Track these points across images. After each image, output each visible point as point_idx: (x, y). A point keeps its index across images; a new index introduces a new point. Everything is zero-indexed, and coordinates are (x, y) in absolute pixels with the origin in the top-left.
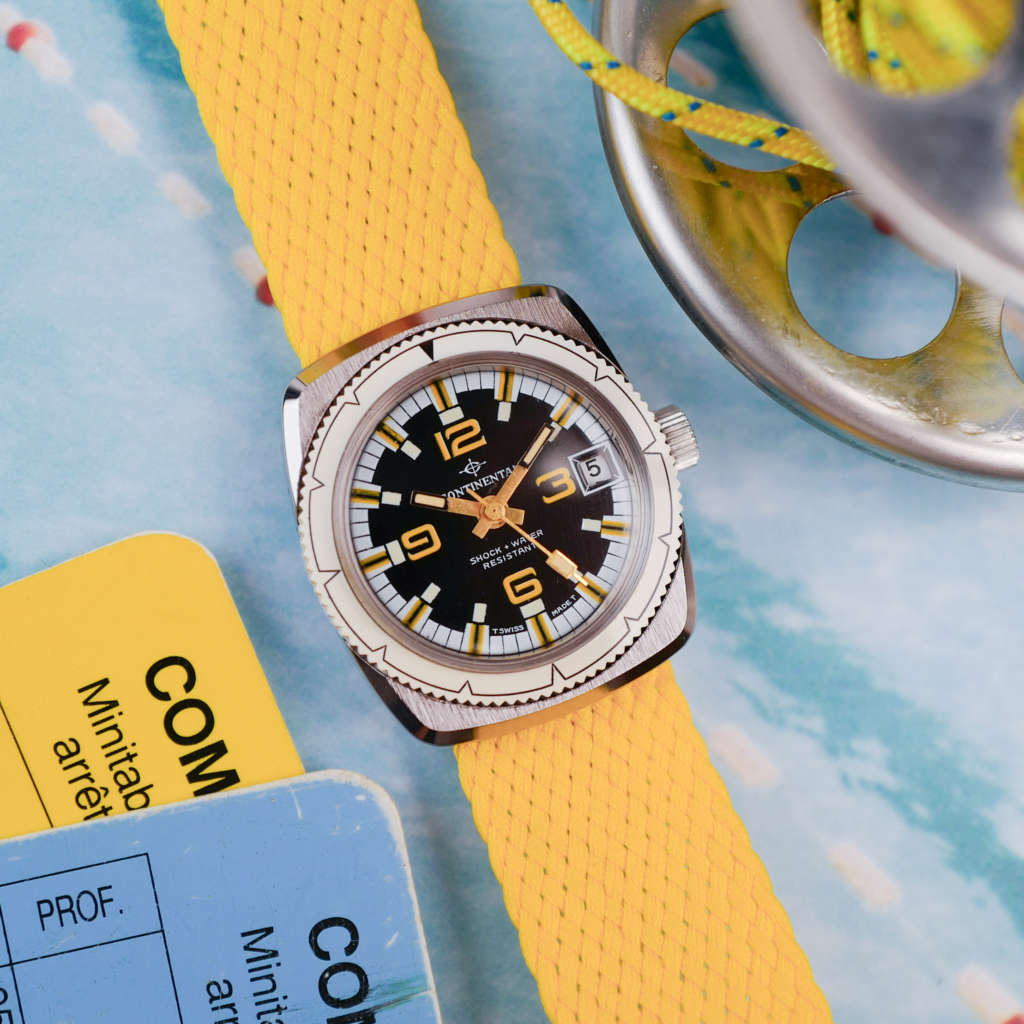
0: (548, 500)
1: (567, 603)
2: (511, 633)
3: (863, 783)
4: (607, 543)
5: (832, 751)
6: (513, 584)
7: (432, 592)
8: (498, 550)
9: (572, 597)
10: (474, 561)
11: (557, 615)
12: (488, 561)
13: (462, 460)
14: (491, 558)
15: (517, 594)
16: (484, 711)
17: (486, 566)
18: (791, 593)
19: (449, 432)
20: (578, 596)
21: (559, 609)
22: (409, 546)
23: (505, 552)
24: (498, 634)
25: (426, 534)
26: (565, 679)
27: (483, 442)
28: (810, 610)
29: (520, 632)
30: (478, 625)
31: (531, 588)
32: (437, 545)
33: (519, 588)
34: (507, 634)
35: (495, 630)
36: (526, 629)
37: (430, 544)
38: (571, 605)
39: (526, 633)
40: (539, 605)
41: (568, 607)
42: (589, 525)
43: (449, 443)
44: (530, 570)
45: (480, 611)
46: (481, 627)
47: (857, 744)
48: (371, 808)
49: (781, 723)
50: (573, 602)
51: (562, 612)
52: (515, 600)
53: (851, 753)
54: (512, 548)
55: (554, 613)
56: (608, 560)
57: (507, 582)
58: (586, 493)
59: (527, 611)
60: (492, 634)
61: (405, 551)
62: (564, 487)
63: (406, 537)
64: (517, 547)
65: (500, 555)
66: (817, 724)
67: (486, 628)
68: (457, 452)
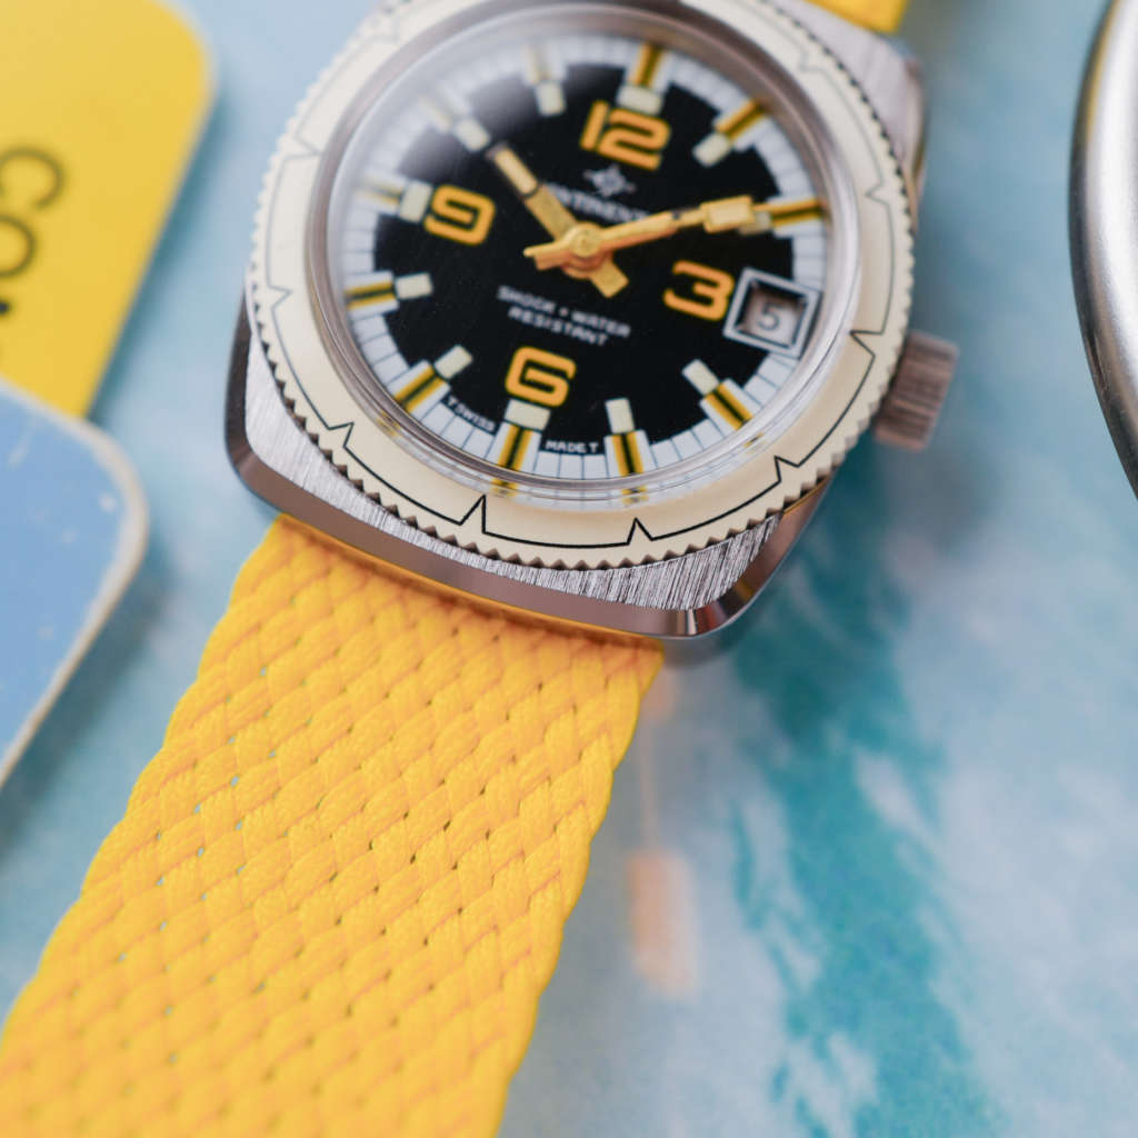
0: (672, 300)
1: (580, 447)
2: (471, 421)
3: (802, 1108)
4: (701, 416)
5: (796, 1023)
6: (530, 364)
7: (417, 285)
8: (549, 307)
9: (594, 446)
10: (506, 294)
11: (551, 450)
12: (524, 308)
13: (603, 162)
14: (530, 309)
15: (523, 381)
16: (341, 483)
17: (515, 313)
18: (920, 763)
19: (618, 116)
20: (601, 450)
21: (562, 445)
22: (441, 207)
23: (555, 316)
24: (453, 408)
25: (475, 212)
26: (484, 531)
27: (651, 162)
28: (927, 805)
29: (484, 429)
30: (436, 375)
31: (548, 389)
32: (476, 236)
33: (533, 374)
34: (466, 419)
35: (453, 401)
36: (494, 433)
37: (468, 227)
38: (582, 455)
39: (489, 437)
40: (539, 418)
41: (576, 453)
42: (698, 374)
43: (607, 127)
44: (568, 366)
45: (456, 360)
46: (437, 381)
47: (839, 1044)
48: (107, 527)
49: (755, 921)
50: (589, 451)
51: (561, 452)
52: (512, 383)
53: (821, 1051)
54: (568, 319)
55: (550, 444)
56: (683, 439)
57: (524, 354)
58: (730, 332)
59: (515, 411)
60: (445, 400)
61: (429, 210)
62: (707, 301)
63: (448, 193)
64: (576, 324)
65: (546, 314)
66: (807, 968)
67: (443, 389)
68: (608, 147)
